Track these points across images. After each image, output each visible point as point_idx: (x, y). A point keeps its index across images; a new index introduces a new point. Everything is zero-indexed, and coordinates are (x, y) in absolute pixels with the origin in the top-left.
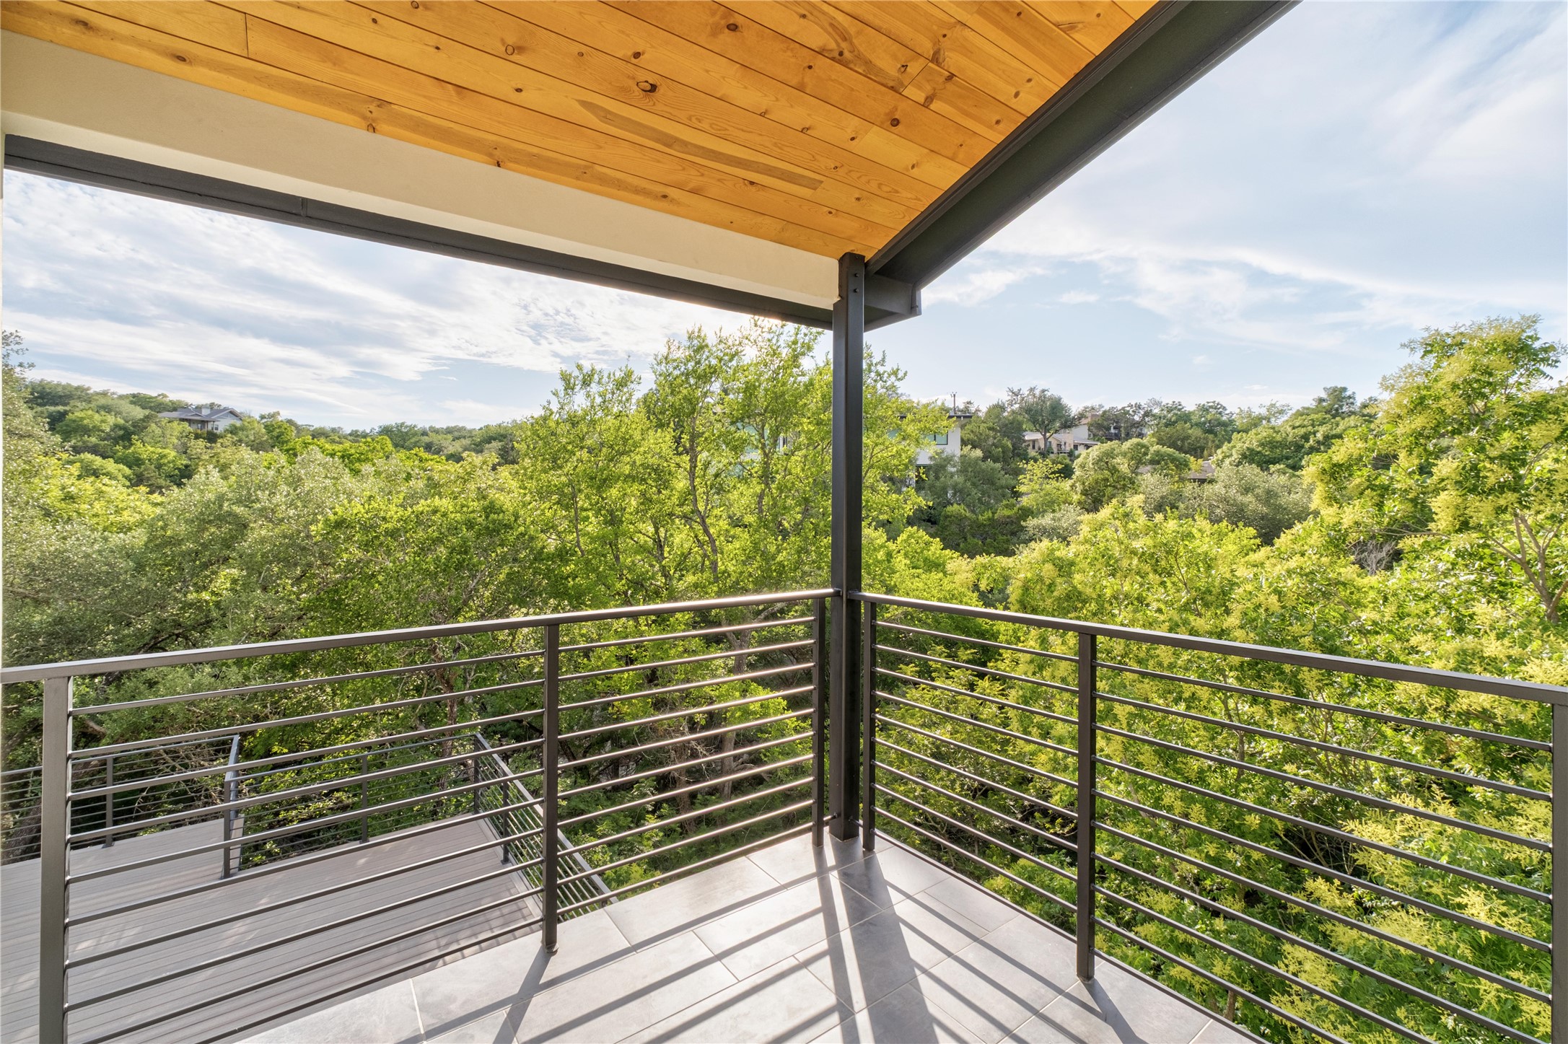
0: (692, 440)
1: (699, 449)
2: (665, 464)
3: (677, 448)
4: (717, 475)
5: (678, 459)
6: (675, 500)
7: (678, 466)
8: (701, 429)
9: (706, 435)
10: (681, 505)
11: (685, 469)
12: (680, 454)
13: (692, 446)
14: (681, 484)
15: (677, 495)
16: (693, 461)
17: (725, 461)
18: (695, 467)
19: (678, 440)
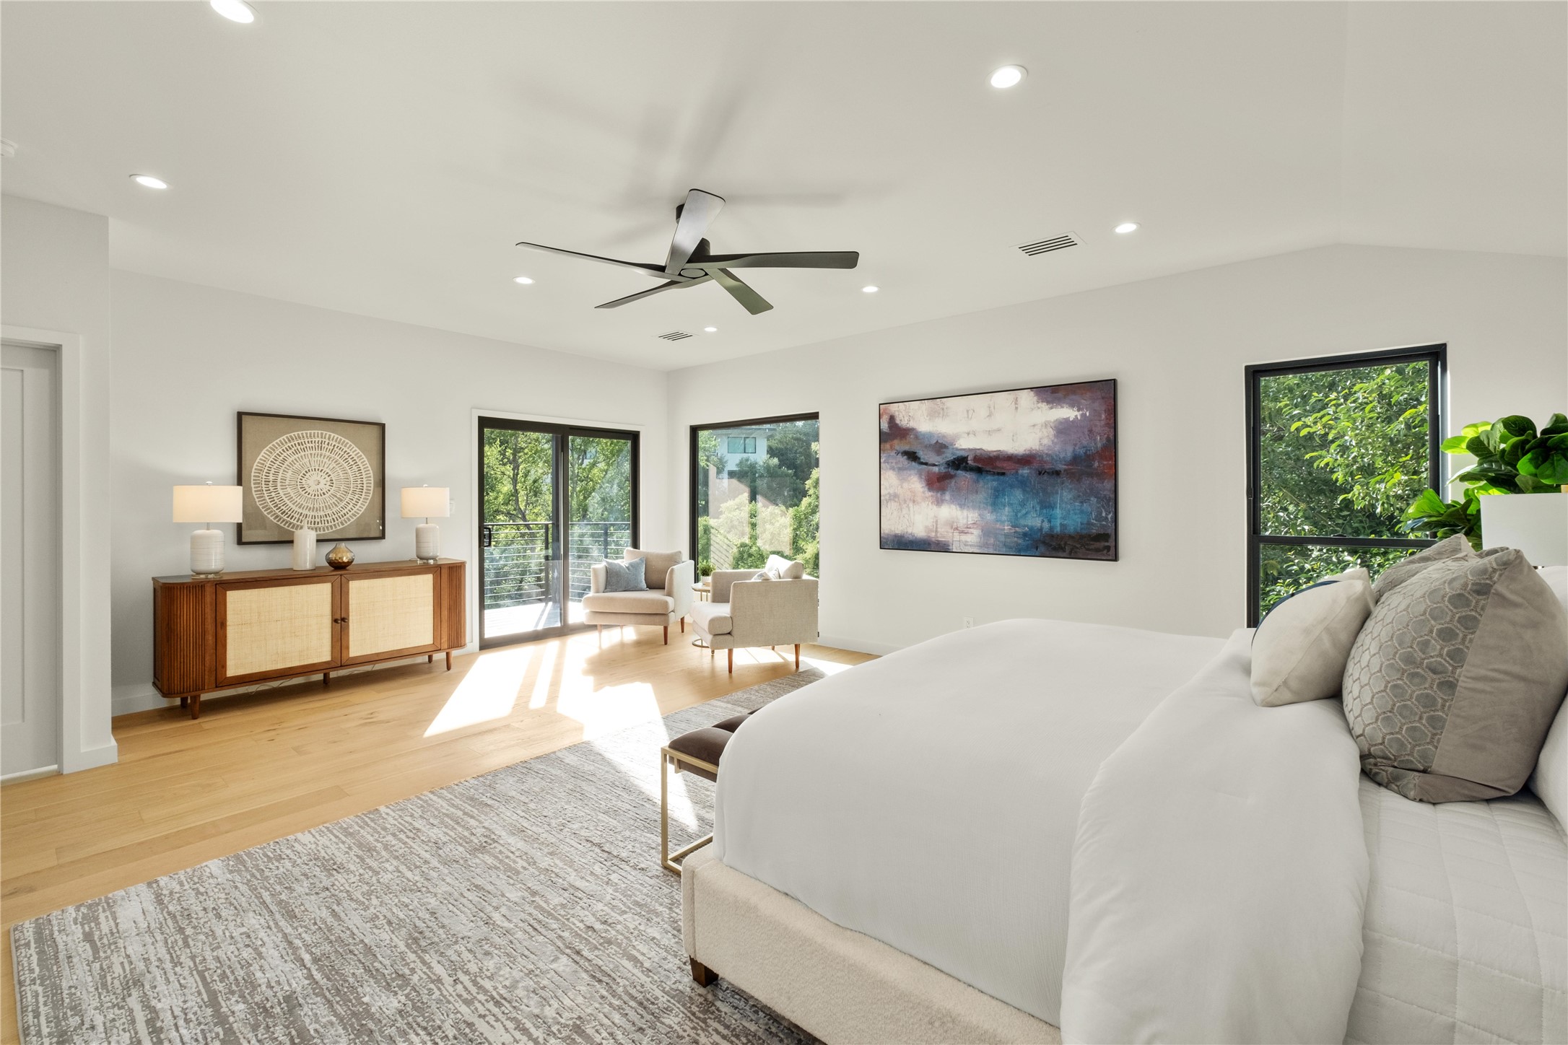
0: (514, 455)
1: (520, 460)
2: (492, 472)
3: (503, 459)
4: (535, 481)
5: (503, 469)
6: (501, 499)
7: (503, 473)
8: (524, 445)
9: (526, 451)
10: (506, 503)
11: (509, 476)
12: (504, 464)
13: (514, 457)
14: (506, 488)
15: (502, 497)
16: (516, 468)
17: (541, 471)
18: (518, 474)
19: (503, 453)
